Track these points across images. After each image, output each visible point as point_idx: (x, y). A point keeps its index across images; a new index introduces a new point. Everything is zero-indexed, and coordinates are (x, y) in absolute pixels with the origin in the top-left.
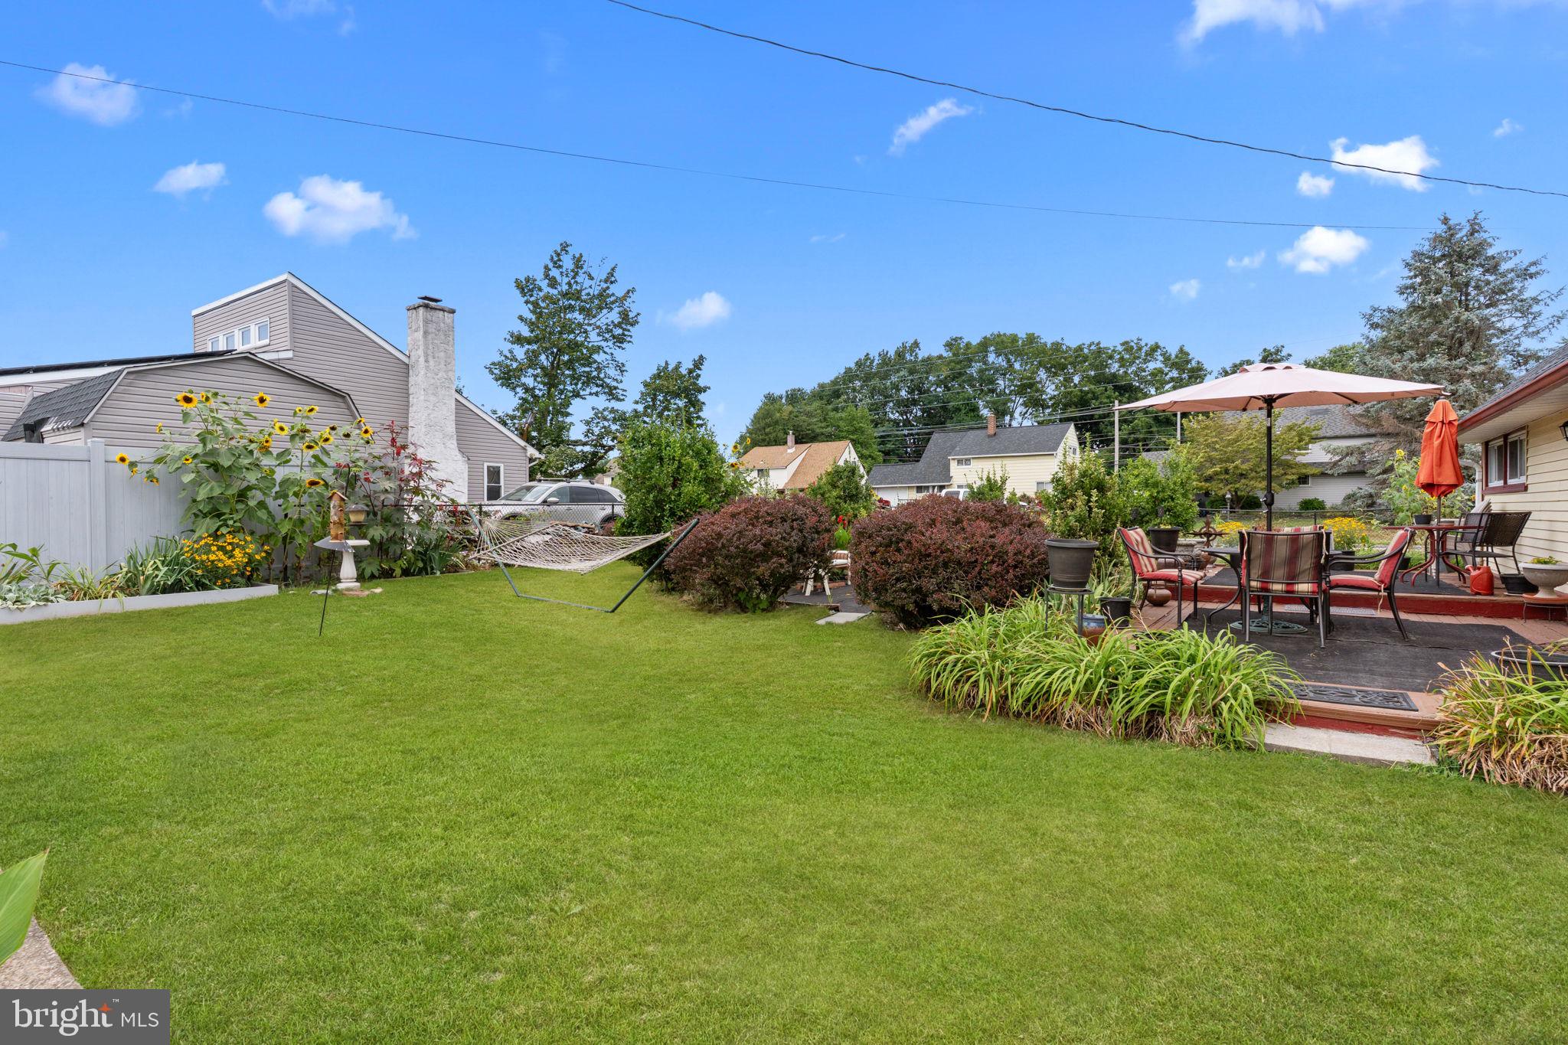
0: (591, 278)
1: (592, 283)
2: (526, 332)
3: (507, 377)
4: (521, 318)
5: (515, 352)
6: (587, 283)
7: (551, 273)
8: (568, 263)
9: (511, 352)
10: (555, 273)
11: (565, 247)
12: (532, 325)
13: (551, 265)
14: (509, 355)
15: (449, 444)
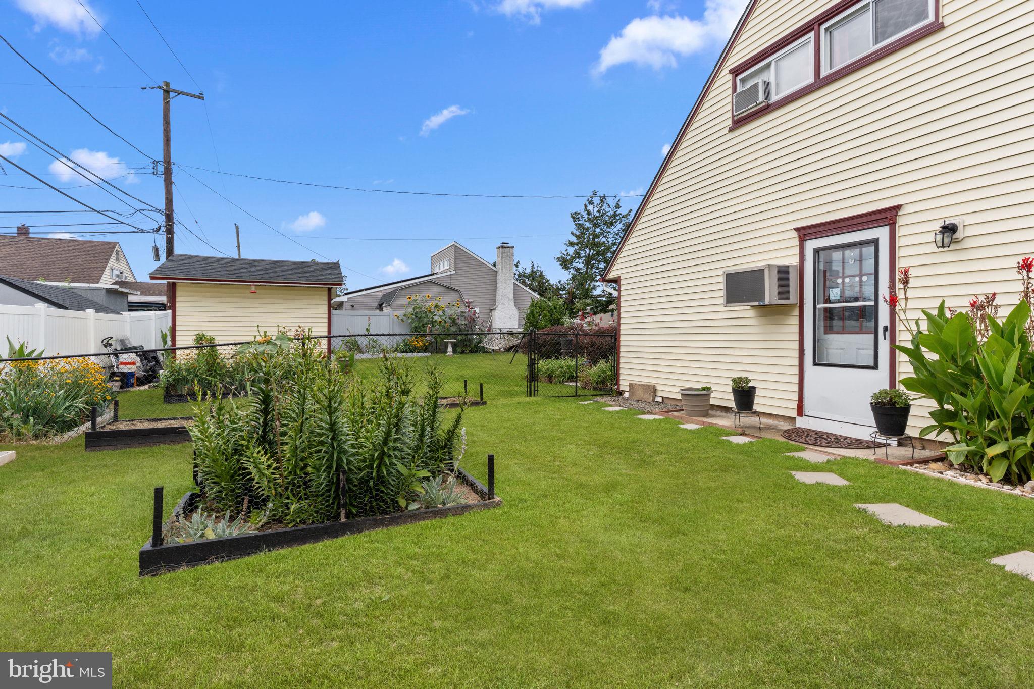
0: (609, 207)
1: (610, 209)
2: (574, 240)
3: (565, 263)
4: (572, 233)
5: (568, 251)
6: (608, 209)
7: (588, 208)
8: (597, 200)
9: (566, 251)
10: (590, 208)
11: (595, 193)
12: (577, 237)
13: (587, 203)
14: (565, 253)
15: (511, 303)
